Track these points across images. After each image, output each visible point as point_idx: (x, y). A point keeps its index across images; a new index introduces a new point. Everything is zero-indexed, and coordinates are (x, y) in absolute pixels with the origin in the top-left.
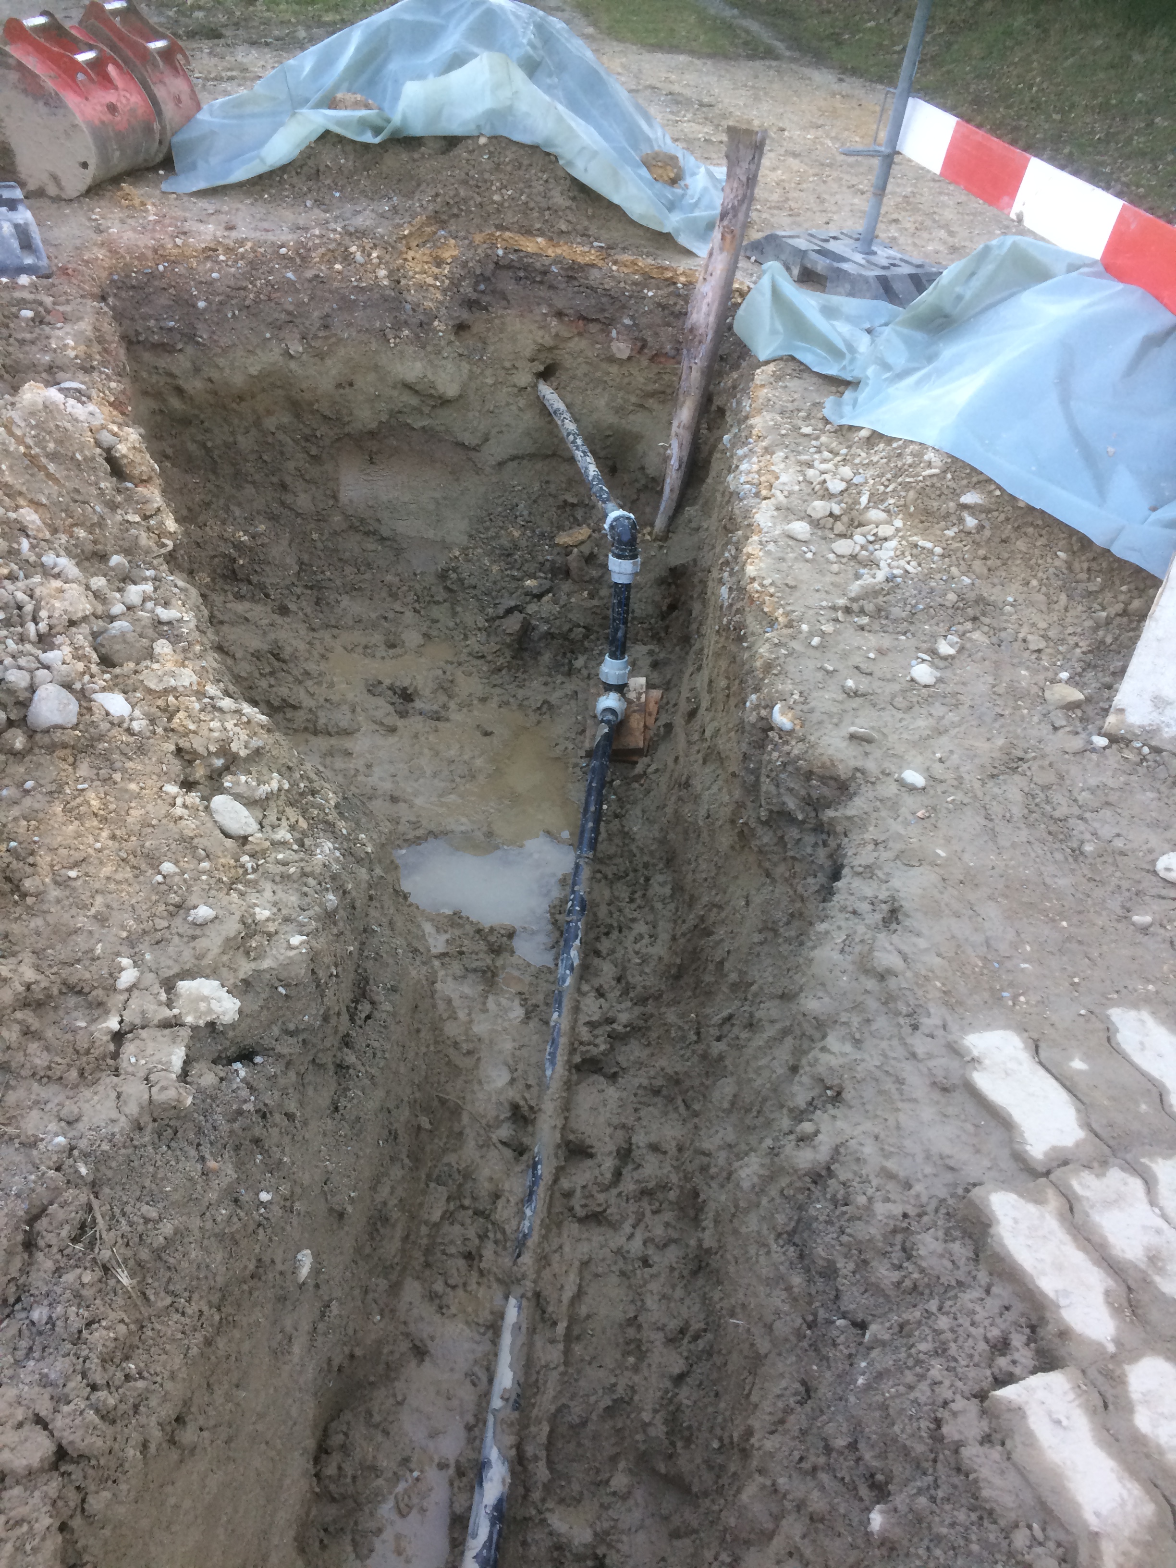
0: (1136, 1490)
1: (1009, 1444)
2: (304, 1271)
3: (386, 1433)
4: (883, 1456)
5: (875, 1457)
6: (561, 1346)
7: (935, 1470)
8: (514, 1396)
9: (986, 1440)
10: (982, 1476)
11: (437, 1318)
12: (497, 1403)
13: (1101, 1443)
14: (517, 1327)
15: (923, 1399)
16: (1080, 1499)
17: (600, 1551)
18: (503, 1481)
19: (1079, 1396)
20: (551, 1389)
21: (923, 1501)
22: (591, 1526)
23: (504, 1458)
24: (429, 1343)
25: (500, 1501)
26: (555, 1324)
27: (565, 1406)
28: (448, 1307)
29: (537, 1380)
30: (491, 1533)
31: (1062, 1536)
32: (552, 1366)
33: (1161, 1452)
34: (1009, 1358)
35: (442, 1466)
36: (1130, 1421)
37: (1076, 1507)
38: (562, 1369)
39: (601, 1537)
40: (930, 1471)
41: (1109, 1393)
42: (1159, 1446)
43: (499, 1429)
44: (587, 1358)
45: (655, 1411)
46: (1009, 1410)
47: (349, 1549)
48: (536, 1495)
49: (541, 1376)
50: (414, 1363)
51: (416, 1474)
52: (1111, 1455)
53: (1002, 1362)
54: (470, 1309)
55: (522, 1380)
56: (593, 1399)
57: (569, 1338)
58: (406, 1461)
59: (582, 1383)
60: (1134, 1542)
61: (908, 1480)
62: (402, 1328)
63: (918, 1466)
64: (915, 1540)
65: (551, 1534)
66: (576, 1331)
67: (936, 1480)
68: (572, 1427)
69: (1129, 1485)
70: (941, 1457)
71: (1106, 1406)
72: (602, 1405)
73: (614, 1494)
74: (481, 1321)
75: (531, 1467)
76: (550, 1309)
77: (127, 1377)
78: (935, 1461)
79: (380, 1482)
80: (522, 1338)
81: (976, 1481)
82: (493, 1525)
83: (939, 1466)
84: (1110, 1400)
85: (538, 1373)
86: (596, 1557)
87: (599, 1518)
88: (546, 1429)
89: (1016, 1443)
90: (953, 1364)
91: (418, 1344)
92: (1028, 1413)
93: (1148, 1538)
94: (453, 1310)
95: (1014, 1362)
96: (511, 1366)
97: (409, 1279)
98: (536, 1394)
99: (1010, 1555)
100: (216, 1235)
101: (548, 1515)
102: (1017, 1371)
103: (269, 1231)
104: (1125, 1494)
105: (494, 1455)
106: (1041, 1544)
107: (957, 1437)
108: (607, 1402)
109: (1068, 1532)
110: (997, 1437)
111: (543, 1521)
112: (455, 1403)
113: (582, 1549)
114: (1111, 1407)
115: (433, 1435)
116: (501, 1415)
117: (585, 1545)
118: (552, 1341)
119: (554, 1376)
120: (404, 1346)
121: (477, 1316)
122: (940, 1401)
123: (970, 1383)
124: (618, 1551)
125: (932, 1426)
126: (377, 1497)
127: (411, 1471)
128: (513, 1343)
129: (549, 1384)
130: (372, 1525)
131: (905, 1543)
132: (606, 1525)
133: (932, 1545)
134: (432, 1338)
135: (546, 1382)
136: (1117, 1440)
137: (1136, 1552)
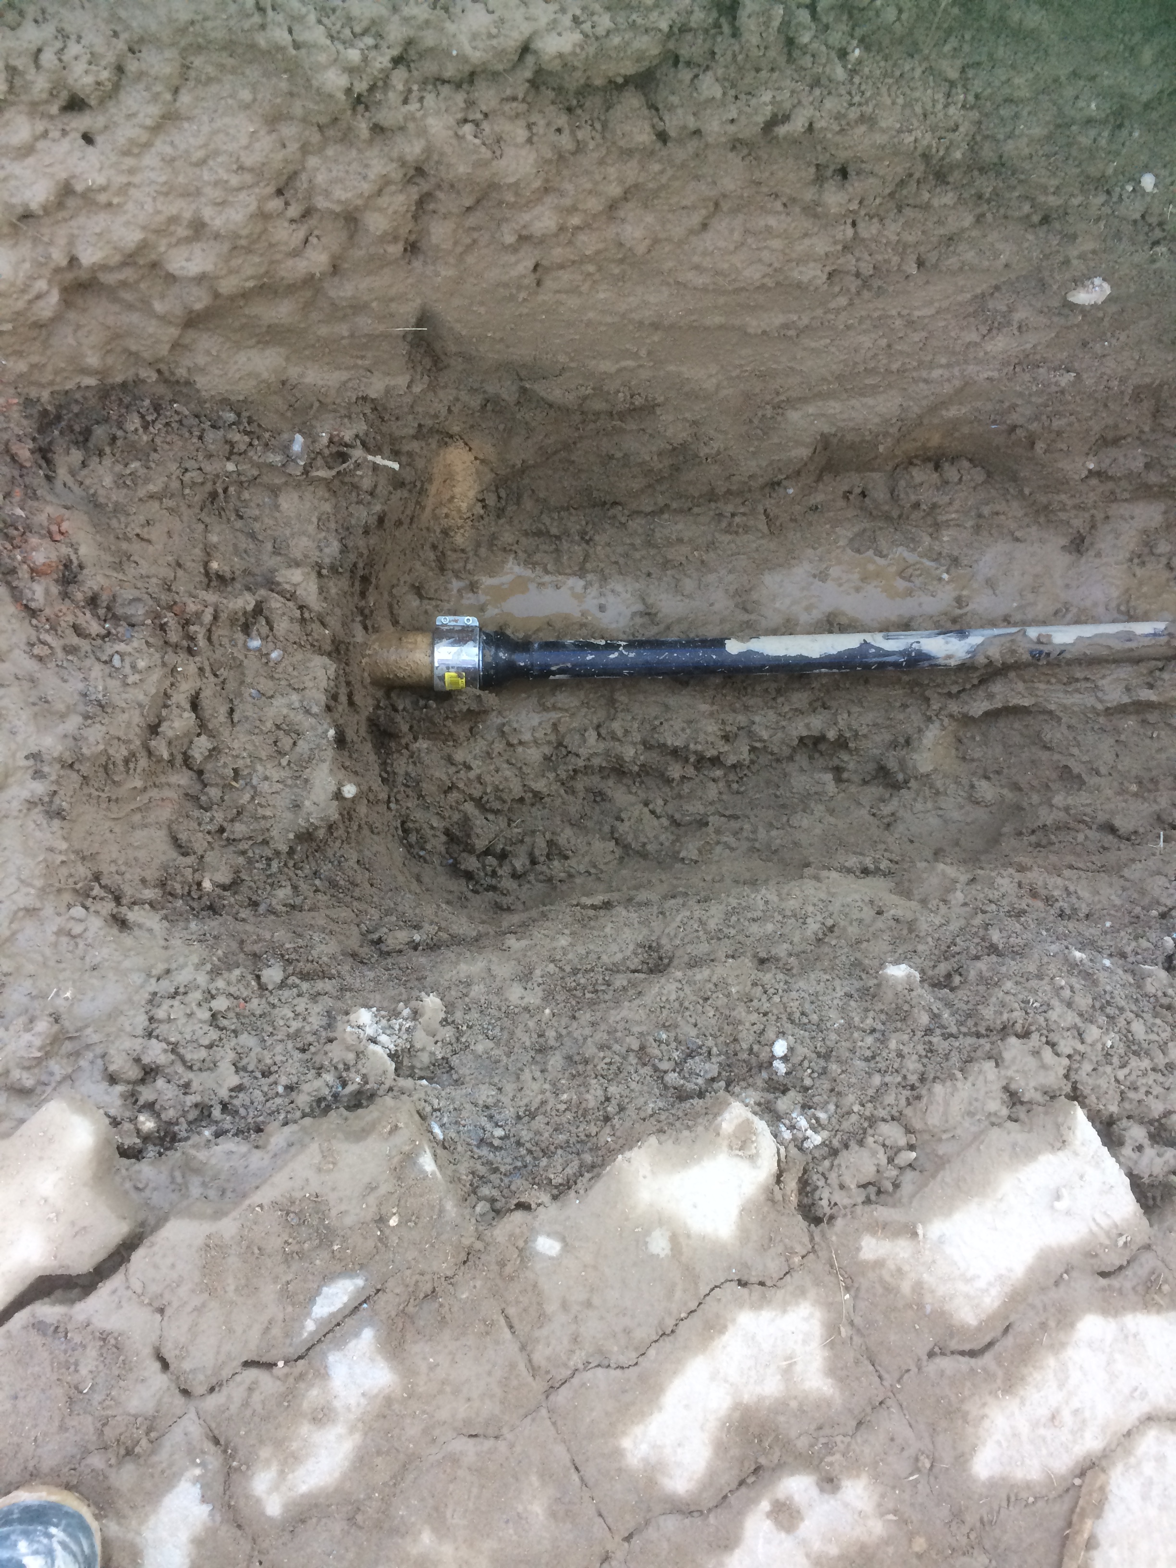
0: (991, 1301)
1: (1010, 1124)
2: (1083, 297)
3: (977, 529)
4: (982, 980)
5: (980, 975)
6: (1126, 700)
7: (965, 1035)
8: (1046, 649)
9: (1013, 1097)
10: (959, 1084)
11: (1124, 555)
12: (1033, 633)
13: (1045, 1257)
14: (1130, 637)
15: (1053, 1015)
16: (958, 1217)
17: (913, 784)
18: (949, 657)
19: (1108, 1234)
20: (1074, 700)
21: (924, 1019)
22: (935, 770)
23: (974, 652)
24: (1092, 553)
25: (927, 657)
26: (1151, 686)
27: (1059, 719)
28: (1143, 564)
29: (1077, 680)
30: (893, 653)
31: (907, 1188)
32: (1100, 694)
33: (1058, 1347)
34: (1146, 1142)
35: (959, 600)
36: (1089, 1310)
37: (948, 1210)
38: (1100, 707)
39: (925, 779)
40: (964, 1029)
41: (1126, 1281)
42: (1063, 1345)
43: (1003, 640)
44: (1123, 738)
45: (1067, 809)
46: (1058, 1126)
47: (856, 529)
48: (954, 707)
49: (1085, 685)
50: (1064, 541)
51: (945, 576)
52: (1031, 1270)
53: (1137, 1133)
54: (1145, 589)
55: (1068, 656)
56: (1075, 751)
57: (1141, 708)
58: (955, 561)
59: (1091, 737)
60: (918, 1286)
61: (949, 1005)
62: (1099, 516)
63: (969, 1016)
64: (883, 1017)
65: (920, 730)
66: (1153, 717)
67: (951, 1035)
68: (1038, 734)
69: (994, 1292)
70: (982, 1041)
71: (1104, 1274)
72: (1072, 763)
73: (972, 786)
74: (1132, 604)
75: (981, 693)
76: (1166, 676)
77: (843, 54)
78: (978, 1035)
79: (927, 540)
80: (1118, 645)
81: (952, 1077)
82: (901, 653)
83: (970, 1040)
84: (1115, 1282)
85: (1087, 679)
86: (906, 782)
87: (945, 776)
88: (1026, 702)
89: (1015, 1133)
90: (1115, 1060)
91: (1087, 542)
92: (1060, 1154)
93: (928, 1309)
94: (1139, 572)
95: (1140, 1148)
96: (1080, 638)
97: (1162, 507)
98: (1059, 681)
99: (872, 1121)
100: (1060, 113)
101: (937, 724)
102: (1127, 1151)
103: (1107, 210)
104: (981, 1284)
105: (975, 639)
106: (890, 1160)
107: (1007, 1055)
108: (1076, 768)
109: (913, 1196)
110: (1021, 1111)
111: (929, 719)
112: (1030, 597)
113: (910, 764)
114: (1103, 1282)
115: (990, 583)
116: (1019, 638)
117: (915, 767)
118: (1128, 689)
119: (1090, 700)
120: (1079, 522)
121: (1138, 598)
122: (1054, 1037)
123: (1090, 1081)
124: (915, 800)
125: (1018, 1028)
126: (912, 542)
127: (948, 572)
128: (1108, 636)
129: (1077, 696)
130: (883, 544)
131: (879, 1006)
132: (939, 784)
133: (877, 1035)
134: (1098, 555)
135: (1077, 691)
136: (1057, 1284)
137: (906, 1287)
